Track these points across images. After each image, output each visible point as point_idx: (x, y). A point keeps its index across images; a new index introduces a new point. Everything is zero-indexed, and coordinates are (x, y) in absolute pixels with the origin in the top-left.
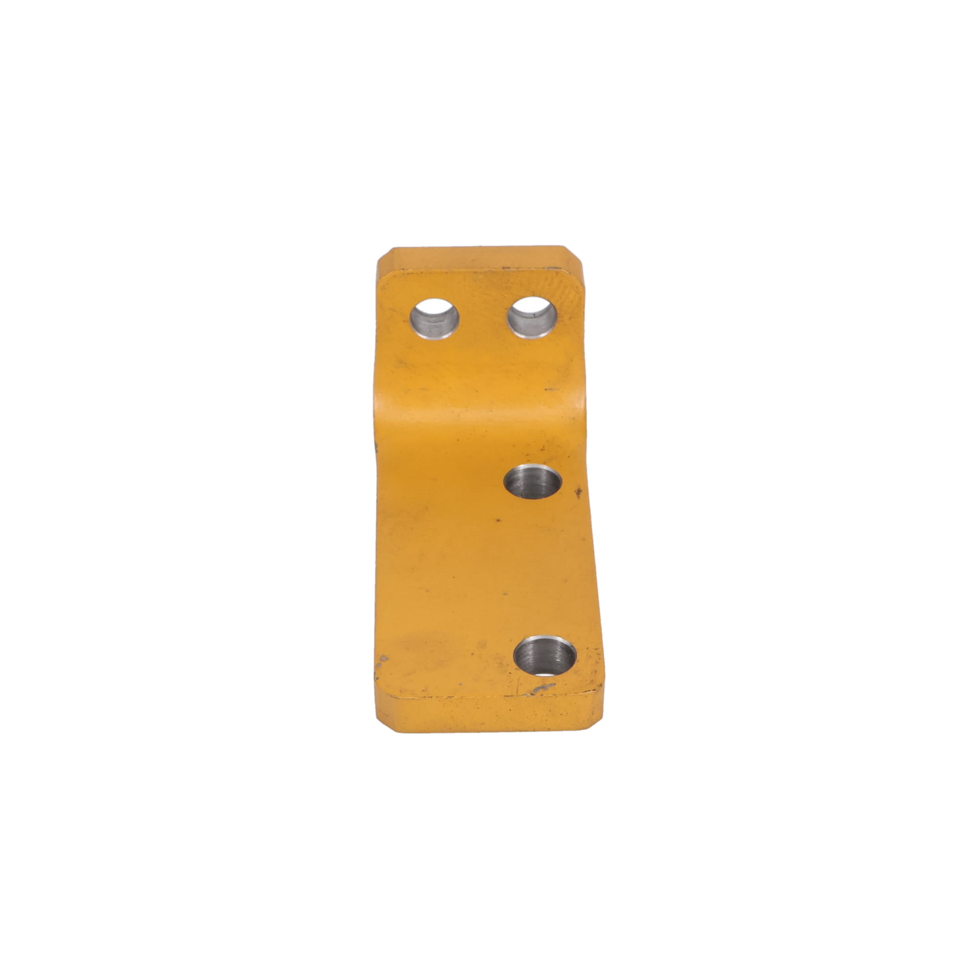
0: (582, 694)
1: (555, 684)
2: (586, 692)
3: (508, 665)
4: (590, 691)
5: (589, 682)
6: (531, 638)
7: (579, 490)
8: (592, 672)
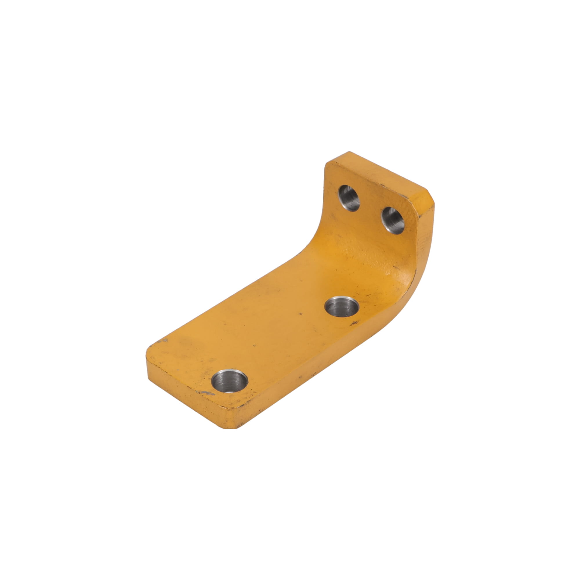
0: (220, 406)
1: (215, 395)
2: (222, 406)
3: (209, 375)
4: (224, 407)
5: (230, 403)
6: (237, 370)
7: (357, 322)
8: (238, 400)
